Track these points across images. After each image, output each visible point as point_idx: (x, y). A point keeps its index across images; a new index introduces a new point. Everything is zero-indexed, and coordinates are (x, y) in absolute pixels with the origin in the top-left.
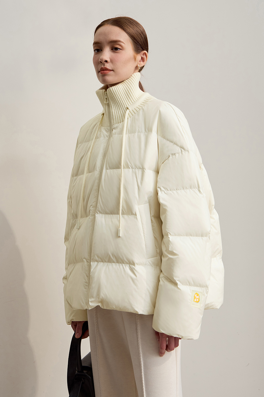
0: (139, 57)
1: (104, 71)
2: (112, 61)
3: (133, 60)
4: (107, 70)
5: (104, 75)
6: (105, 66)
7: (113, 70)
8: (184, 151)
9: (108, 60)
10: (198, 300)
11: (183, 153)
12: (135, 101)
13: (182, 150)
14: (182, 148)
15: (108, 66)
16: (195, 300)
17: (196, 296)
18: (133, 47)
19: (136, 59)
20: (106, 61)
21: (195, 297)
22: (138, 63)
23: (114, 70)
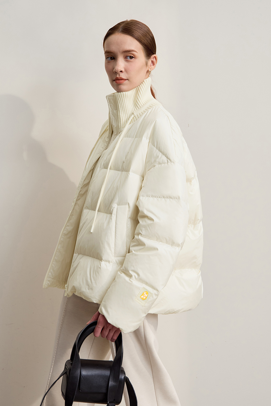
0: (150, 62)
1: (120, 81)
2: (126, 71)
3: (145, 66)
4: (122, 80)
5: (119, 84)
6: (120, 76)
7: (127, 79)
8: (170, 162)
9: (123, 70)
10: (144, 298)
11: (169, 163)
12: (141, 106)
13: (168, 160)
14: (168, 159)
15: (123, 76)
16: (142, 297)
17: (145, 293)
18: (144, 53)
19: (148, 64)
20: (121, 71)
21: (143, 294)
22: (149, 68)
23: (129, 79)
